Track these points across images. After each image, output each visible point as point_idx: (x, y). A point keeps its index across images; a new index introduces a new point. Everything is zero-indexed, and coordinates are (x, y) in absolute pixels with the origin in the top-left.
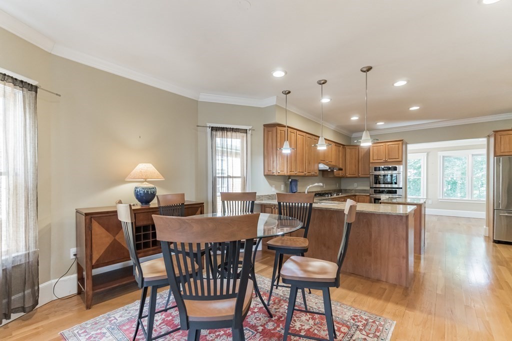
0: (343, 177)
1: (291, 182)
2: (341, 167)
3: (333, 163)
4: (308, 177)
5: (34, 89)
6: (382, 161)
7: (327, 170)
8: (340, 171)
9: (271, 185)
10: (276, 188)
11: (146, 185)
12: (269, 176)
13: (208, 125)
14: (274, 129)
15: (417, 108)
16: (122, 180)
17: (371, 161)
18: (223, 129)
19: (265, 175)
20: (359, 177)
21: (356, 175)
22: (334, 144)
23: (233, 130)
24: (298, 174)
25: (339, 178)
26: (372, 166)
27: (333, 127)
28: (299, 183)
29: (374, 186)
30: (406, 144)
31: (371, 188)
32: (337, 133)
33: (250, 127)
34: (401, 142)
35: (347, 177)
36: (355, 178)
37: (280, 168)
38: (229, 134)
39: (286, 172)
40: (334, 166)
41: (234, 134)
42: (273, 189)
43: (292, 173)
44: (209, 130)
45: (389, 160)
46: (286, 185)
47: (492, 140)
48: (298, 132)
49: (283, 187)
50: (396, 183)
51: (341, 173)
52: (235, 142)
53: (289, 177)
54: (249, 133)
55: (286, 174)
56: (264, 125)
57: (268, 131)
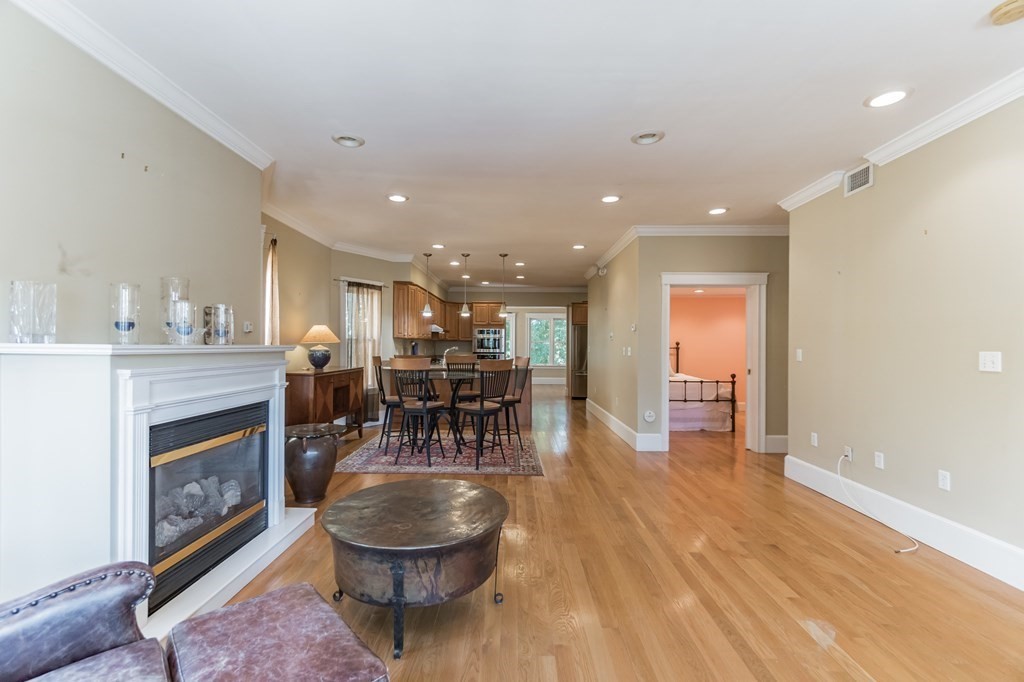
6: (485, 323)
11: (320, 348)
12: (398, 340)
14: (405, 287)
15: (522, 264)
17: (474, 323)
18: (359, 285)
23: (369, 286)
28: (418, 348)
29: (478, 351)
31: (474, 353)
33: (382, 284)
35: (447, 341)
37: (411, 330)
38: (364, 289)
41: (368, 290)
44: (345, 285)
45: (492, 323)
47: (570, 309)
50: (498, 348)
53: (412, 340)
56: (394, 282)
57: (399, 289)
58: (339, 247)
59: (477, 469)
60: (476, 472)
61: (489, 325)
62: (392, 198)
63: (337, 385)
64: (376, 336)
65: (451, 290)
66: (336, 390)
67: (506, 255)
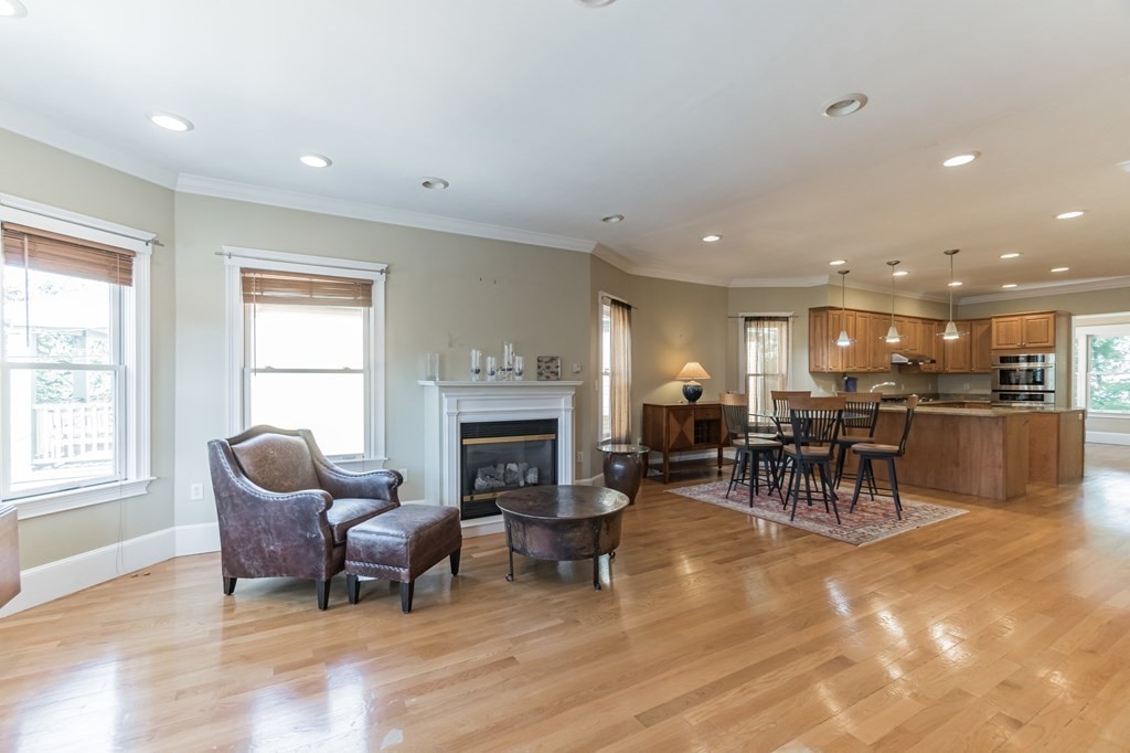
0: (941, 373)
1: (848, 381)
2: (934, 358)
3: (919, 352)
4: (874, 374)
5: (629, 307)
6: (1015, 346)
7: (906, 364)
8: (933, 365)
9: (818, 385)
10: (824, 388)
11: (693, 383)
12: (816, 374)
13: (741, 314)
14: (824, 314)
15: (1065, 269)
16: (673, 378)
17: (994, 347)
19: (810, 372)
20: (973, 373)
21: (967, 371)
22: (920, 321)
23: (770, 319)
24: (859, 370)
25: (934, 376)
26: (996, 357)
27: (918, 296)
28: (858, 383)
29: (999, 387)
30: (1069, 316)
31: (994, 391)
32: (924, 302)
33: (791, 314)
34: (1052, 315)
35: (948, 373)
36: (966, 374)
37: (832, 363)
38: (766, 323)
39: (840, 368)
40: (920, 356)
41: (772, 323)
42: (821, 390)
43: (850, 369)
44: (742, 321)
45: (1028, 345)
46: (838, 385)
48: (858, 314)
49: (833, 387)
50: (1041, 383)
51: (934, 368)
52: (773, 332)
53: (844, 374)
54: (791, 320)
55: (840, 370)
56: (810, 309)
57: (816, 317)
58: (735, 284)
59: (792, 520)
60: (789, 523)
61: (1023, 348)
62: (705, 239)
63: (699, 418)
64: (784, 371)
65: (963, 302)
66: (697, 423)
67: (956, 252)
